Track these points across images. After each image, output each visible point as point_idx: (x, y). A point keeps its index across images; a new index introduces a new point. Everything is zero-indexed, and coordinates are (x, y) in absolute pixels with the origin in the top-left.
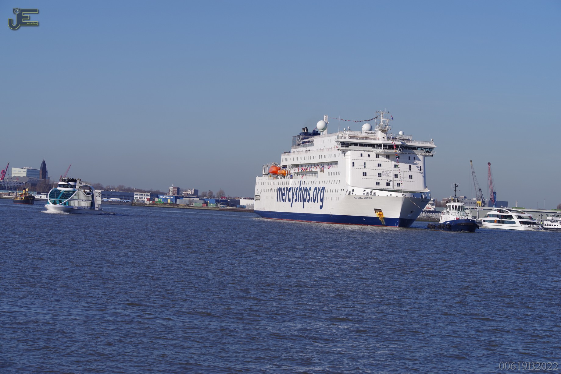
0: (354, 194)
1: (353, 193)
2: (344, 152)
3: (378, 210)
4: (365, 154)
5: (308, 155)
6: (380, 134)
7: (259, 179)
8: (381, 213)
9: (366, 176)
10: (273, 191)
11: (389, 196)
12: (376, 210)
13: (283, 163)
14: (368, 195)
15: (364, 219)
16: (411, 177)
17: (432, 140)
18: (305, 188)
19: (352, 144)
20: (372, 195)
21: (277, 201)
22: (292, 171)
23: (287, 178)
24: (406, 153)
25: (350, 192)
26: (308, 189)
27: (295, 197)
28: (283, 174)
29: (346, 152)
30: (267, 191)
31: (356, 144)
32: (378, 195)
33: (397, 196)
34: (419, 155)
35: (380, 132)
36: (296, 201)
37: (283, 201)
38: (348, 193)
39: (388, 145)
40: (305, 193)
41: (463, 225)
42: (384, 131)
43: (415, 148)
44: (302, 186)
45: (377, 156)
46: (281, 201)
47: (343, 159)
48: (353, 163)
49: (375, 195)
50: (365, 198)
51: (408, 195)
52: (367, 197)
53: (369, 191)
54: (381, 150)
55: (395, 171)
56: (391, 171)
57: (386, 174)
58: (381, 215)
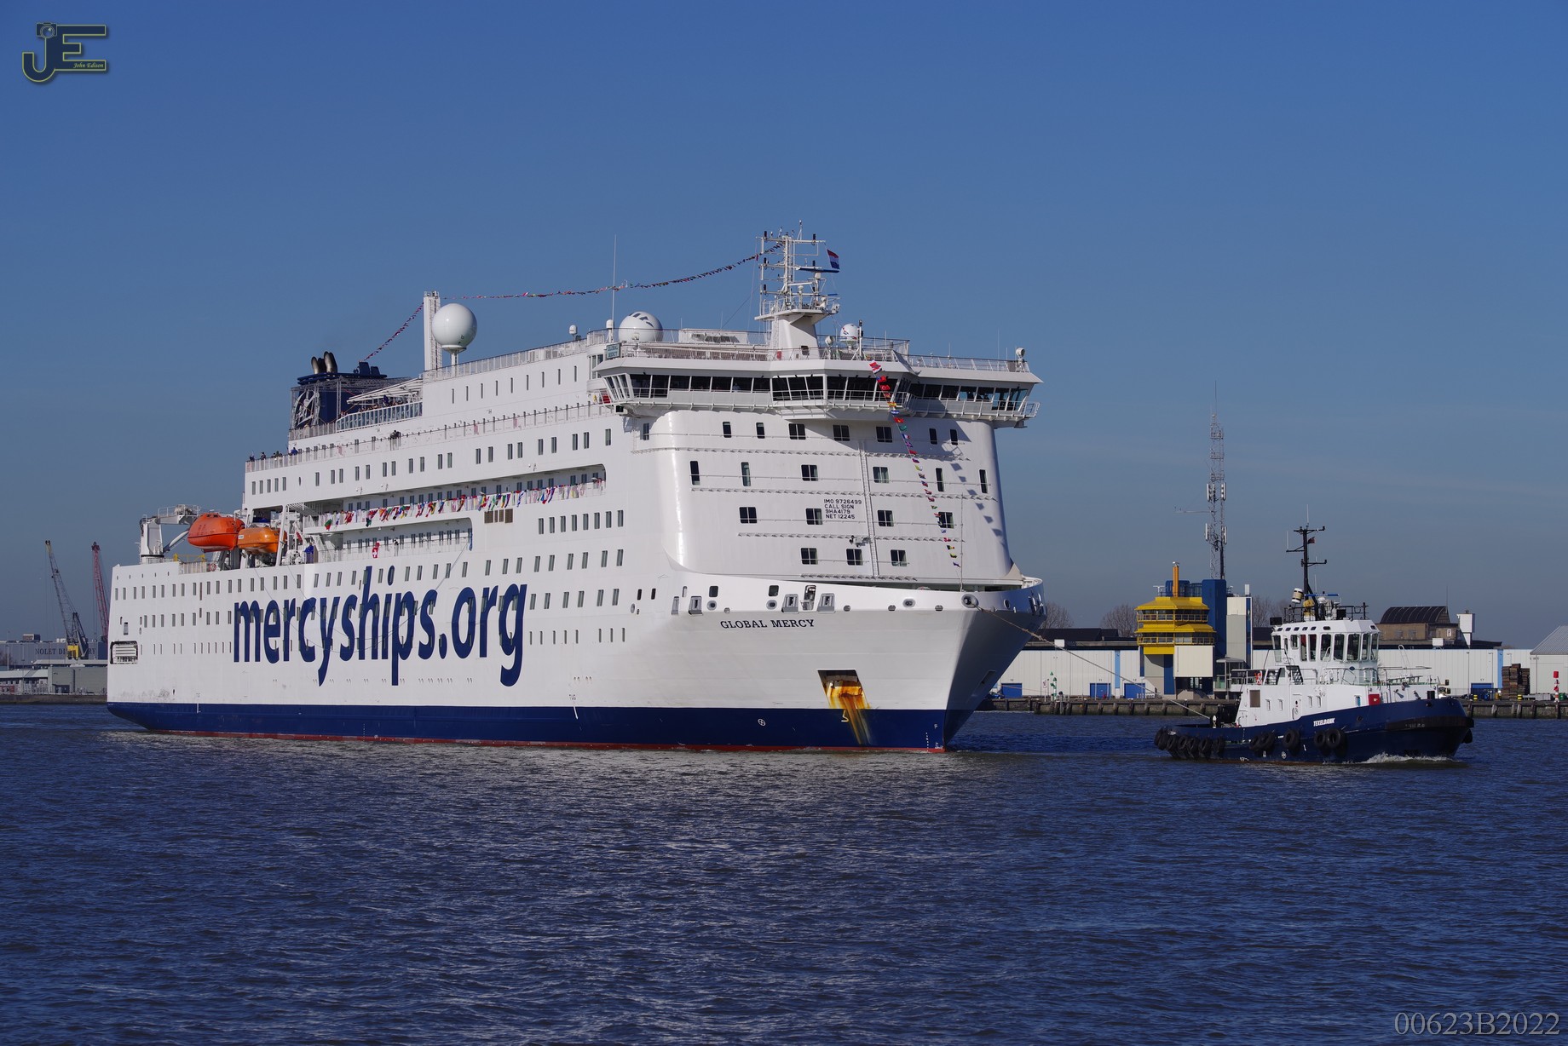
0: (720, 608)
1: (713, 605)
2: (642, 424)
3: (838, 677)
4: (744, 424)
5: (401, 455)
6: (786, 335)
7: (121, 576)
8: (853, 690)
9: (755, 522)
10: (212, 618)
11: (900, 606)
12: (826, 675)
13: (253, 502)
14: (796, 609)
15: (762, 722)
16: (945, 519)
17: (1019, 351)
18: (398, 595)
19: (680, 381)
20: (815, 608)
21: (237, 659)
22: (311, 529)
23: (286, 560)
24: (918, 415)
25: (696, 601)
26: (419, 598)
27: (340, 638)
28: (266, 545)
29: (655, 419)
30: (178, 620)
31: (701, 382)
32: (847, 608)
33: (939, 609)
34: (969, 420)
35: (786, 324)
36: (346, 654)
37: (273, 656)
38: (685, 605)
39: (848, 376)
40: (404, 619)
41: (1420, 729)
42: (804, 322)
43: (950, 389)
44: (379, 589)
45: (797, 430)
46: (258, 659)
47: (634, 452)
48: (694, 466)
49: (832, 608)
50: (777, 624)
51: (987, 602)
52: (788, 616)
53: (799, 590)
54: (819, 402)
55: (878, 497)
56: (862, 498)
57: (839, 512)
58: (854, 699)
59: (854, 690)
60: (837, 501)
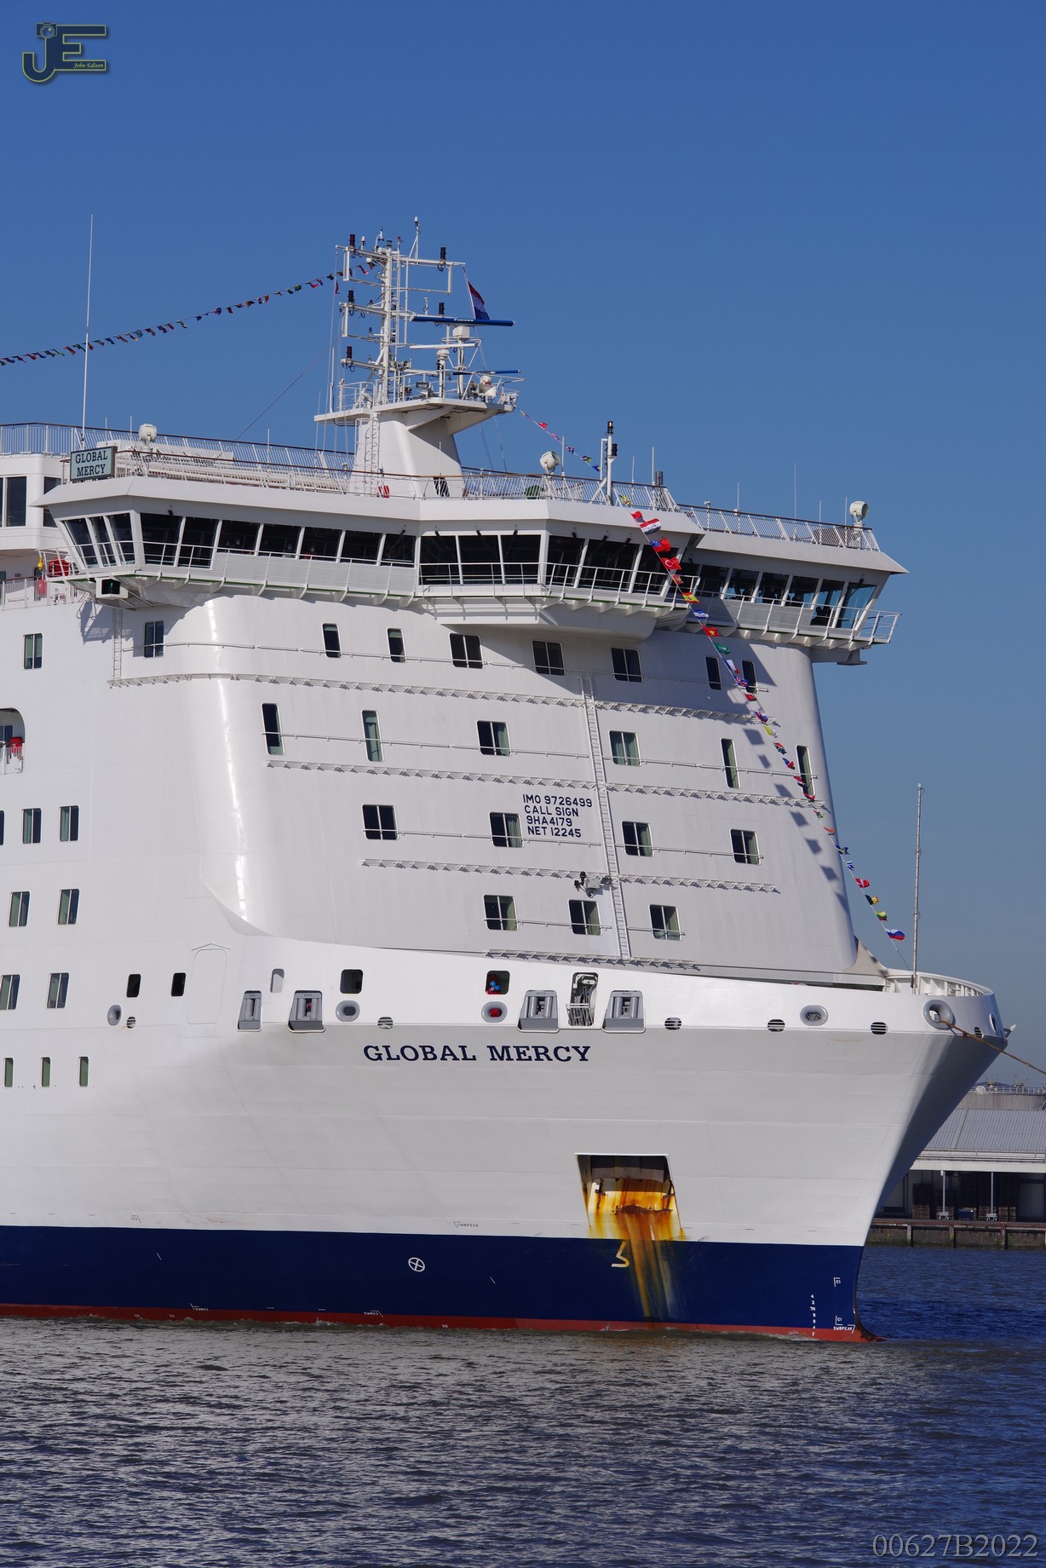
0: (368, 1015)
1: (349, 1011)
2: (150, 622)
3: (619, 1171)
4: (364, 631)
6: (398, 454)
9: (393, 837)
11: (794, 1022)
15: (417, 1265)
16: (742, 845)
17: (856, 507)
20: (598, 1023)
29: (180, 611)
32: (671, 1024)
33: (879, 1029)
34: (772, 645)
38: (277, 1009)
45: (466, 647)
47: (113, 684)
49: (638, 1022)
50: (499, 1054)
52: (530, 1038)
53: (558, 980)
55: (622, 794)
56: (591, 794)
57: (552, 821)
58: (652, 1217)
59: (651, 1199)
60: (548, 799)
